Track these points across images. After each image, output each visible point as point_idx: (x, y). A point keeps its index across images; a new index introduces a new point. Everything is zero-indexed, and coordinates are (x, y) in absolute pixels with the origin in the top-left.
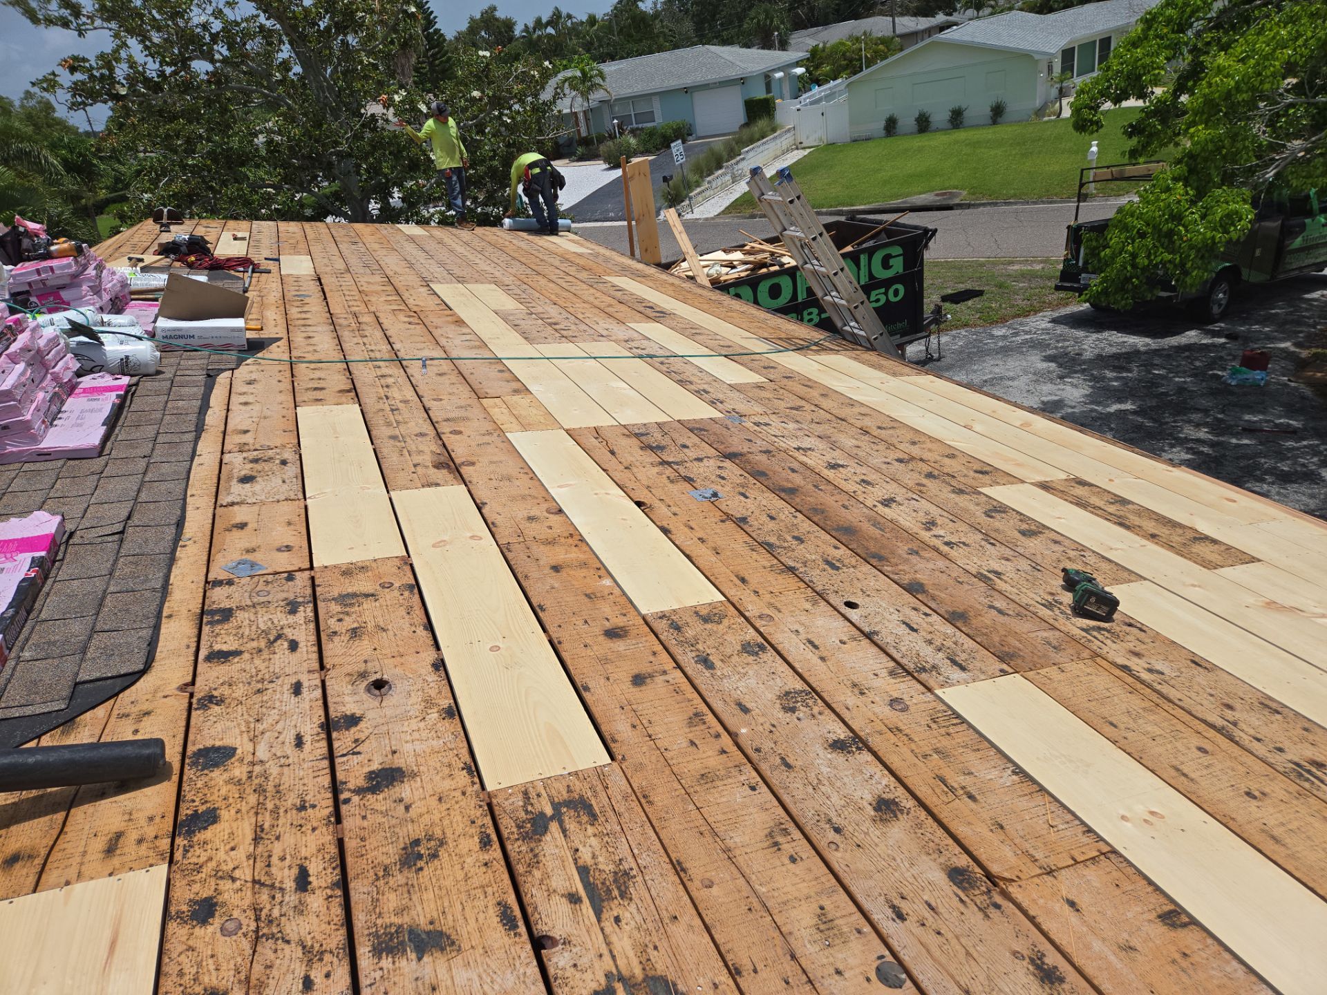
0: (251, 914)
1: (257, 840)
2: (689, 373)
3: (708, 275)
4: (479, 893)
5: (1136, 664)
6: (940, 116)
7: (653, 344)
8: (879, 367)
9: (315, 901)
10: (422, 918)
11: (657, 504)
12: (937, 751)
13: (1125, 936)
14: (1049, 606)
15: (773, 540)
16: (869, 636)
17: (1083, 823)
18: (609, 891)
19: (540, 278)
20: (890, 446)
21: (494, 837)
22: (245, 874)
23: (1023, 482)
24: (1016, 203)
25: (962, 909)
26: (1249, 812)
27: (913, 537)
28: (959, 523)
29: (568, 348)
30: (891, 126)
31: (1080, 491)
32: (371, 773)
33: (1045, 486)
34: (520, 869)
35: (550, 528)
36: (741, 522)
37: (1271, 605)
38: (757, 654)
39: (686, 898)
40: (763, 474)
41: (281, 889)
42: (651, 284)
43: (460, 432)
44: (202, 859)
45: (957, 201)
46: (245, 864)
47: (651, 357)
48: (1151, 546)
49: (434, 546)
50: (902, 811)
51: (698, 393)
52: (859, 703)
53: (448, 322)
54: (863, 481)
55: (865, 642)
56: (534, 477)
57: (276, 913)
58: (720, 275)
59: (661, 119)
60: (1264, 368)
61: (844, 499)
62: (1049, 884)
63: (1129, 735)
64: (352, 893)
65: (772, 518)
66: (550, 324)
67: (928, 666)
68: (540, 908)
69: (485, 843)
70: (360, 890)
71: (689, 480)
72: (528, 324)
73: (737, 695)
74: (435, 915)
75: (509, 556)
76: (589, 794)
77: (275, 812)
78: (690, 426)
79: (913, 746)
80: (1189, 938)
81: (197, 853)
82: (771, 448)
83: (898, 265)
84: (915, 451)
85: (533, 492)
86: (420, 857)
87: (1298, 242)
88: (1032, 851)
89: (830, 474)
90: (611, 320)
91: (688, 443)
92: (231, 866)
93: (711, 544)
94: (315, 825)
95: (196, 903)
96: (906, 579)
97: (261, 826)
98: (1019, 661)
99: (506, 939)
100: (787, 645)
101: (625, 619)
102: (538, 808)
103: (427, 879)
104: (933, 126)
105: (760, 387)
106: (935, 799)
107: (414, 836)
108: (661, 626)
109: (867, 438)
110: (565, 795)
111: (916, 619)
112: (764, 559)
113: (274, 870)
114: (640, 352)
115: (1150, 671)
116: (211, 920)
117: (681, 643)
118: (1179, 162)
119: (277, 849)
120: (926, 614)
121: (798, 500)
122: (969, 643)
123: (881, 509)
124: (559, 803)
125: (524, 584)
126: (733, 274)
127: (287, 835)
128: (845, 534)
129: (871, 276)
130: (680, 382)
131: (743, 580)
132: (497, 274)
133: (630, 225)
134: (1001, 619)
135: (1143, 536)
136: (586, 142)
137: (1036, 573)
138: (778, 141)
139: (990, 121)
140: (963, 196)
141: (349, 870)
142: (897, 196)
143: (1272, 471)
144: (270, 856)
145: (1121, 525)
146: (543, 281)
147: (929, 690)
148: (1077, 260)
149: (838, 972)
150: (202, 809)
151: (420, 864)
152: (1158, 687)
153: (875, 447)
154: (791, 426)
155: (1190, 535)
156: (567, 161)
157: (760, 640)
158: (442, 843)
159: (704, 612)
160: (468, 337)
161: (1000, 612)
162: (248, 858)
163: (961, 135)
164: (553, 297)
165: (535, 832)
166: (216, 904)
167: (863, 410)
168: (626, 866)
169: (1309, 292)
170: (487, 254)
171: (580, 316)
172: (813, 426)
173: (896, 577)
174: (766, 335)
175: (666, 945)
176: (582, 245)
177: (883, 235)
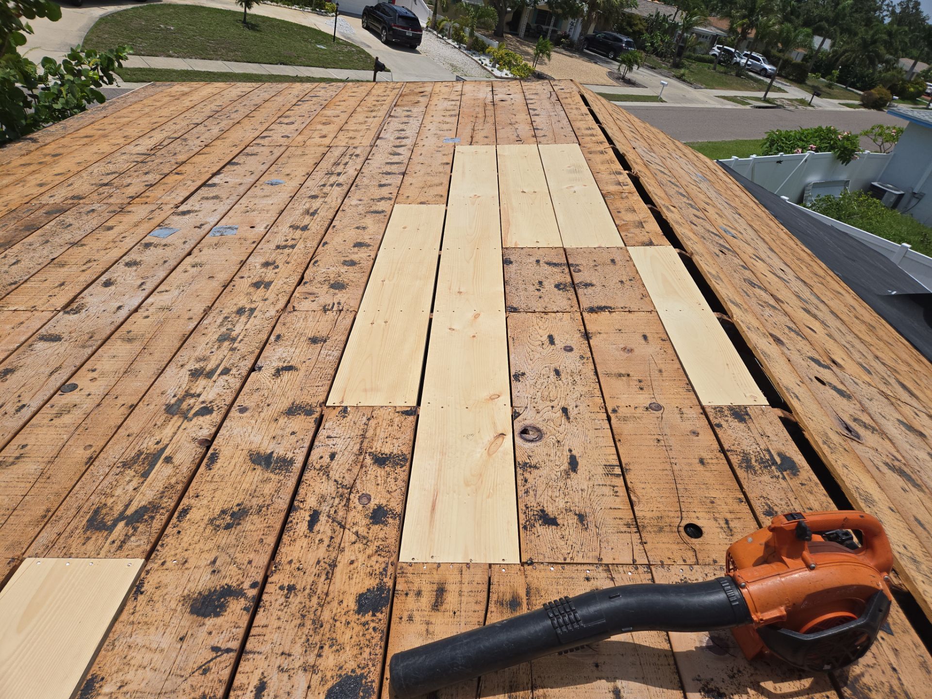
0: (352, 505)
1: (333, 565)
4: (216, 478)
9: (312, 502)
10: (258, 474)
22: (349, 536)
34: (180, 487)
41: (329, 516)
44: (374, 558)
46: (347, 544)
57: (337, 501)
64: (288, 501)
68: (191, 460)
70: (282, 503)
74: (250, 473)
81: (378, 565)
86: (233, 515)
92: (357, 545)
94: (287, 567)
95: (383, 523)
97: (327, 578)
99: (222, 450)
103: (240, 497)
107: (227, 532)
113: (329, 533)
116: (376, 507)
119: (322, 552)
127: (311, 563)
141: (283, 518)
144: (329, 546)
151: (236, 509)
158: (211, 521)
162: (343, 550)
166: (371, 518)
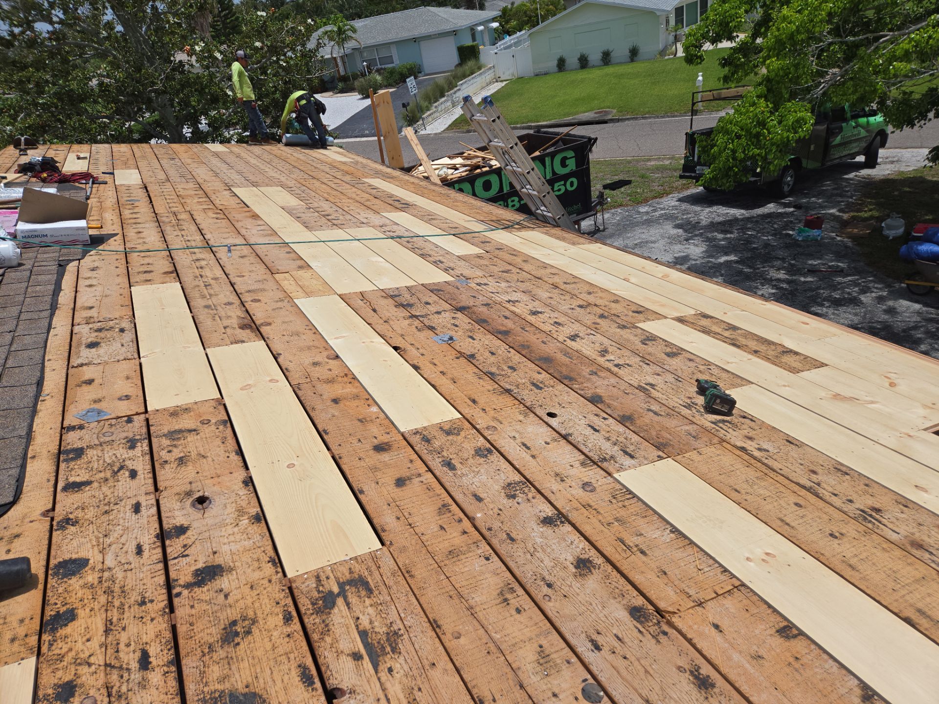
0: (104, 691)
1: (107, 631)
2: (428, 248)
3: (438, 176)
4: (284, 659)
5: (750, 446)
6: (595, 57)
7: (400, 228)
8: (563, 239)
9: (155, 677)
10: (239, 683)
11: (409, 348)
12: (617, 519)
13: (755, 648)
14: (688, 407)
15: (494, 370)
16: (565, 437)
17: (721, 565)
18: (383, 648)
19: (315, 181)
20: (573, 296)
21: (294, 614)
22: (98, 659)
23: (666, 318)
24: (650, 118)
25: (641, 637)
26: (832, 548)
27: (593, 362)
28: (624, 350)
29: (338, 233)
30: (561, 64)
31: (705, 322)
32: (197, 570)
33: (680, 320)
34: (315, 637)
35: (330, 370)
36: (471, 358)
37: (837, 396)
38: (486, 456)
39: (441, 648)
40: (485, 321)
41: (128, 670)
42: (397, 183)
43: (259, 301)
44: (64, 650)
45: (610, 117)
46: (99, 651)
47: (400, 237)
48: (755, 359)
49: (242, 389)
50: (594, 567)
51: (435, 263)
52: (561, 488)
53: (247, 217)
54: (556, 322)
55: (563, 442)
56: (316, 332)
57: (124, 689)
58: (447, 175)
59: (398, 62)
60: (820, 228)
61: (543, 337)
62: (700, 613)
63: (748, 497)
64: (184, 668)
65: (493, 354)
66: (324, 216)
67: (608, 457)
68: (331, 667)
69: (288, 619)
70: (190, 665)
71: (431, 328)
72: (308, 216)
73: (473, 488)
74: (250, 680)
75: (300, 393)
76: (366, 573)
77: (121, 607)
78: (431, 288)
79: (600, 517)
80: (798, 645)
81: (60, 646)
82: (490, 302)
83: (572, 164)
84: (591, 299)
85: (316, 343)
86: (237, 634)
87: (838, 140)
88: (687, 589)
89: (532, 319)
90: (369, 211)
91: (430, 301)
92: (87, 654)
93: (450, 376)
94: (153, 616)
95: (59, 686)
96: (589, 394)
97: (110, 620)
98: (670, 449)
99: (306, 694)
100: (507, 448)
101: (389, 436)
102: (327, 587)
103: (242, 652)
104: (591, 63)
105: (479, 257)
106: (617, 556)
107: (232, 618)
108: (415, 440)
109: (556, 291)
110: (348, 576)
111: (598, 422)
112: (488, 384)
113: (121, 655)
114: (391, 234)
115: (759, 449)
116: (72, 699)
117: (430, 452)
118: (760, 84)
119: (124, 637)
120: (604, 419)
121: (510, 339)
122: (635, 438)
123: (569, 343)
124: (343, 583)
125: (312, 414)
126: (457, 174)
127: (131, 626)
128: (545, 362)
129: (554, 173)
130: (422, 256)
131: (474, 401)
132: (283, 179)
133: (379, 140)
134: (656, 418)
135: (749, 353)
136: (344, 79)
137: (678, 383)
138: (483, 76)
139: (629, 60)
140: (614, 113)
141: (181, 650)
142: (569, 115)
143: (829, 299)
144: (118, 644)
145: (734, 345)
146: (317, 184)
147: (610, 474)
148: (693, 157)
149: (555, 695)
150: (63, 610)
151: (237, 640)
152: (766, 461)
153: (563, 297)
154: (504, 285)
155: (780, 349)
156: (331, 93)
157: (488, 445)
158: (254, 621)
159: (446, 427)
160: (262, 228)
161: (656, 413)
162: (101, 646)
163: (609, 70)
164: (325, 195)
165: (326, 607)
166: (76, 686)
167: (554, 271)
168: (395, 627)
169: (847, 174)
170: (274, 164)
171: (346, 209)
172: (519, 284)
173: (582, 392)
174: (482, 218)
175: (427, 686)
176: (345, 156)
177: (560, 143)
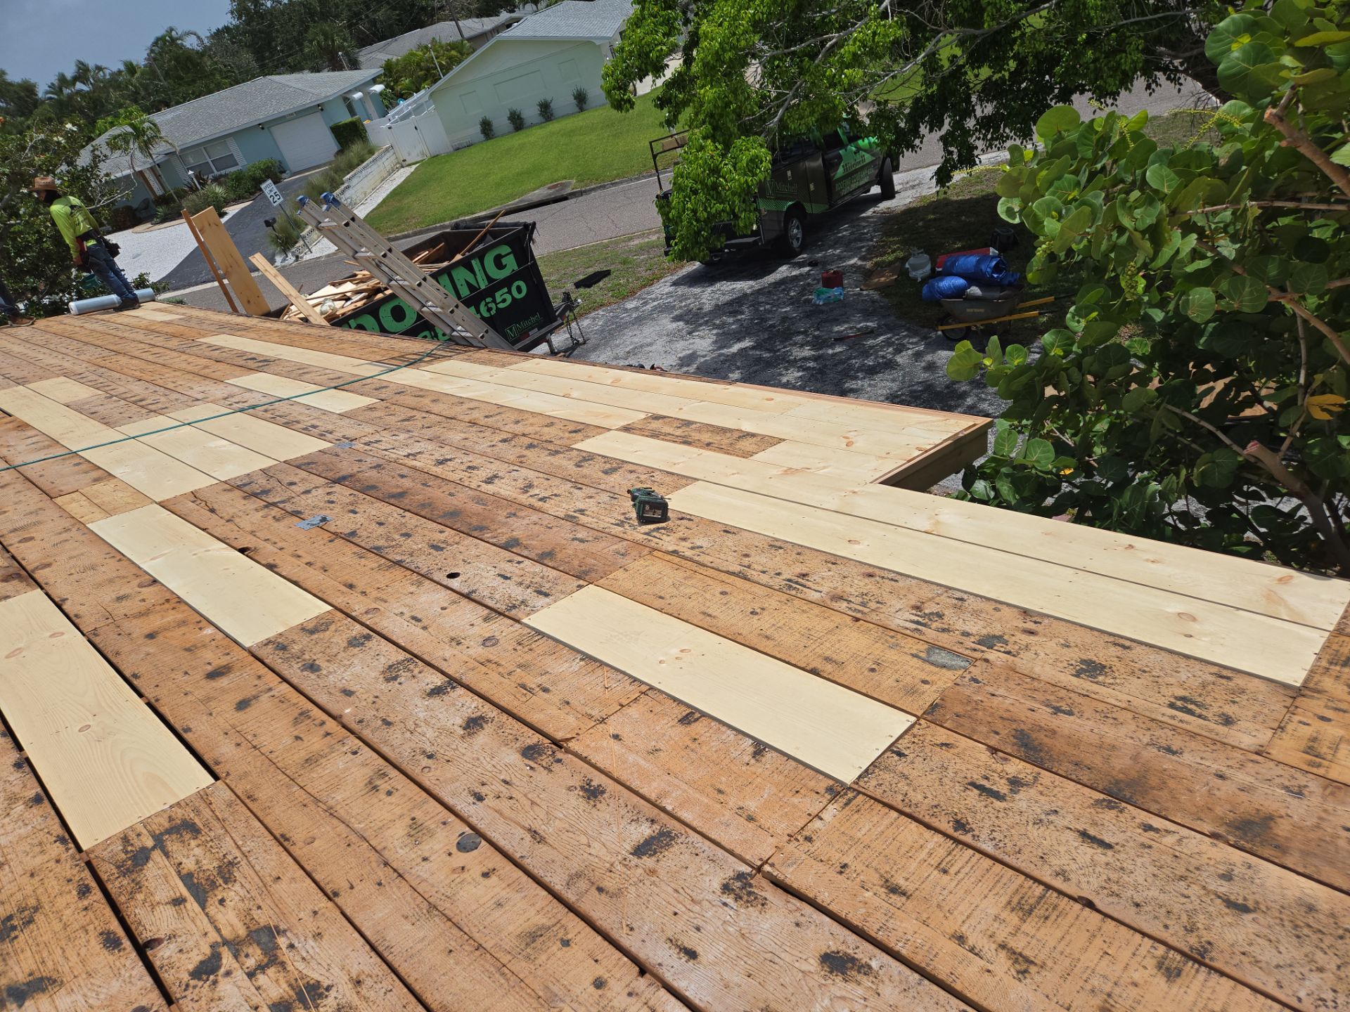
2: (295, 412)
3: (322, 313)
4: (81, 933)
5: (683, 548)
7: (255, 395)
8: (489, 362)
10: (20, 975)
11: (261, 544)
12: (520, 666)
13: (653, 743)
14: (621, 524)
15: (381, 543)
16: (467, 596)
17: (630, 676)
18: (213, 882)
19: (120, 357)
20: (496, 430)
21: (93, 884)
23: (609, 430)
24: (621, 183)
25: (531, 773)
26: (749, 626)
27: (512, 502)
28: (553, 479)
29: (160, 421)
31: (655, 425)
33: (627, 429)
34: (121, 899)
35: (144, 600)
36: (350, 537)
37: (789, 471)
38: (363, 644)
39: (290, 860)
40: (374, 487)
42: (253, 335)
43: (32, 539)
45: (569, 190)
47: (254, 407)
48: (707, 453)
49: (7, 657)
50: (487, 722)
51: (306, 430)
52: (455, 652)
53: (9, 430)
54: (469, 467)
55: (464, 602)
56: (122, 557)
58: (334, 310)
59: (244, 162)
61: (451, 488)
62: (601, 730)
63: (673, 601)
65: (381, 524)
66: (134, 403)
67: (517, 603)
68: (144, 922)
69: (84, 891)
71: (296, 514)
72: (109, 408)
73: (340, 685)
74: (34, 967)
75: (97, 640)
76: (192, 815)
78: (297, 463)
79: (501, 669)
80: (699, 727)
82: (382, 461)
83: (511, 264)
84: (519, 429)
85: (122, 573)
86: (14, 928)
87: (840, 172)
88: (590, 712)
89: (438, 470)
90: (207, 382)
91: (296, 480)
93: (319, 565)
96: (503, 540)
98: (593, 574)
99: (111, 958)
100: (391, 628)
101: (228, 657)
102: (138, 844)
103: (22, 943)
105: (370, 408)
106: (516, 703)
107: (6, 913)
108: (267, 654)
109: (474, 429)
110: (167, 825)
111: (509, 568)
112: (372, 561)
114: (241, 405)
115: (692, 548)
117: (286, 660)
120: (519, 563)
121: (406, 501)
122: (553, 574)
123: (485, 487)
124: (162, 834)
125: (114, 660)
126: (349, 307)
128: (451, 519)
129: (489, 279)
130: (287, 425)
131: (351, 586)
132: (66, 365)
133: (222, 284)
134: (582, 546)
135: (701, 447)
136: (163, 201)
137: (615, 502)
138: (380, 163)
140: (573, 185)
142: (513, 197)
145: (685, 443)
146: (123, 360)
147: (518, 621)
149: (425, 859)
151: (15, 934)
152: (697, 558)
153: (482, 435)
154: (402, 436)
155: (736, 435)
156: (149, 225)
157: (366, 631)
158: (37, 909)
159: (310, 626)
160: (34, 439)
161: (582, 541)
164: (137, 374)
165: (136, 865)
167: (472, 405)
168: (230, 858)
170: (52, 346)
171: (171, 386)
172: (424, 431)
173: (494, 541)
174: (378, 358)
175: (269, 901)
176: (171, 312)
177: (490, 237)
